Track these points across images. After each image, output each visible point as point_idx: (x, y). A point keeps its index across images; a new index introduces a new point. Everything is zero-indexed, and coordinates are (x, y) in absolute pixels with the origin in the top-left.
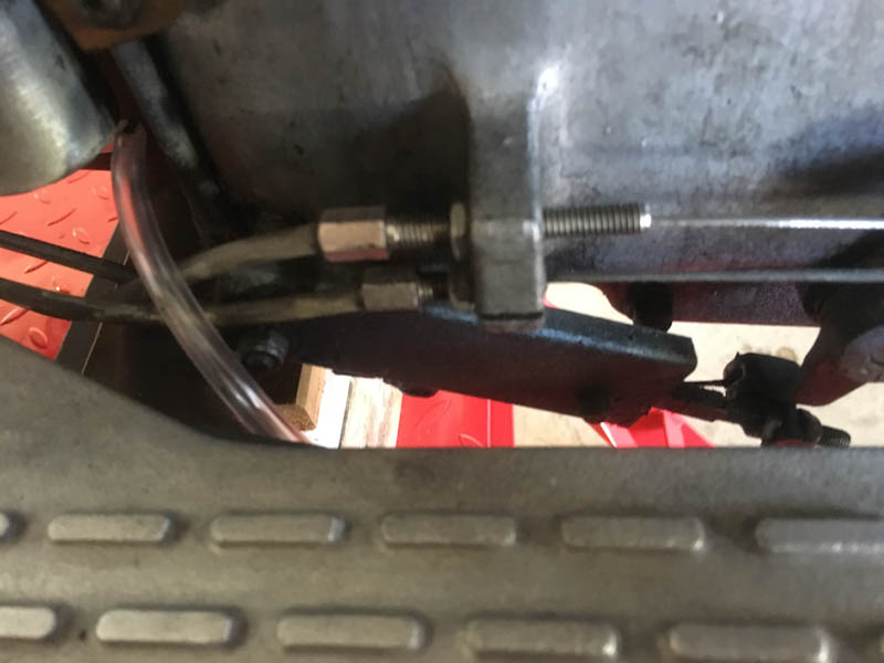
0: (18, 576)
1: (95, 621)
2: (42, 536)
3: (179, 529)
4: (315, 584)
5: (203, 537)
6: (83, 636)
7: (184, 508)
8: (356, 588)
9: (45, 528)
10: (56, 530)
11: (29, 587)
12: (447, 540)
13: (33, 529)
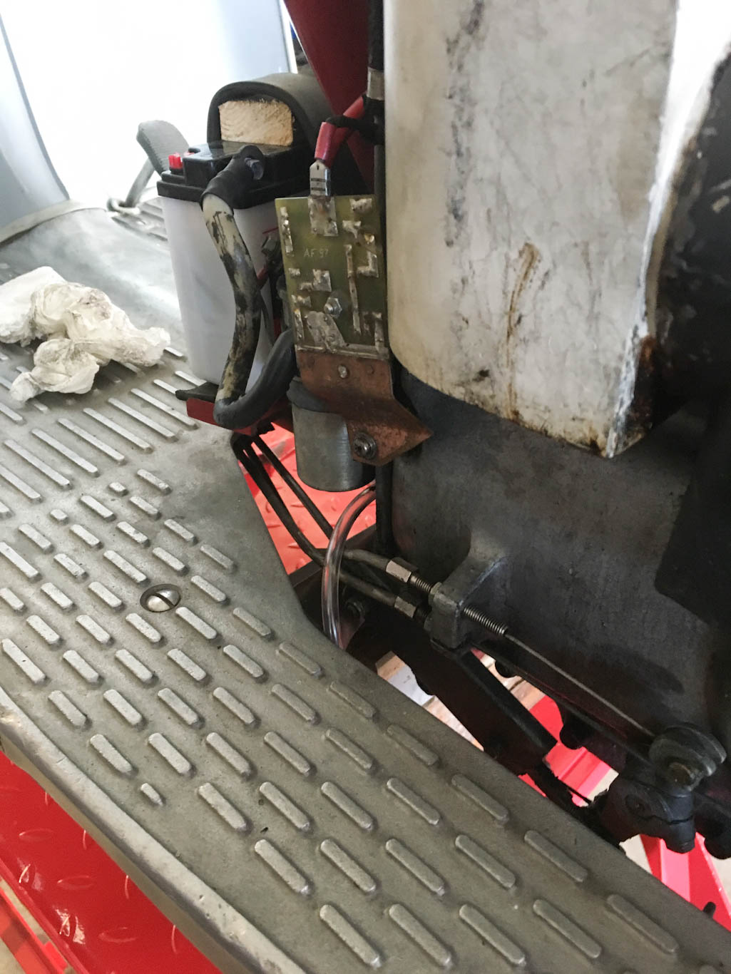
0: (215, 618)
1: (226, 645)
2: (231, 611)
3: (272, 638)
4: (297, 685)
5: (277, 646)
6: (219, 648)
7: (279, 633)
8: (308, 696)
9: (234, 609)
10: (236, 611)
11: (215, 623)
12: (349, 701)
13: (231, 607)
